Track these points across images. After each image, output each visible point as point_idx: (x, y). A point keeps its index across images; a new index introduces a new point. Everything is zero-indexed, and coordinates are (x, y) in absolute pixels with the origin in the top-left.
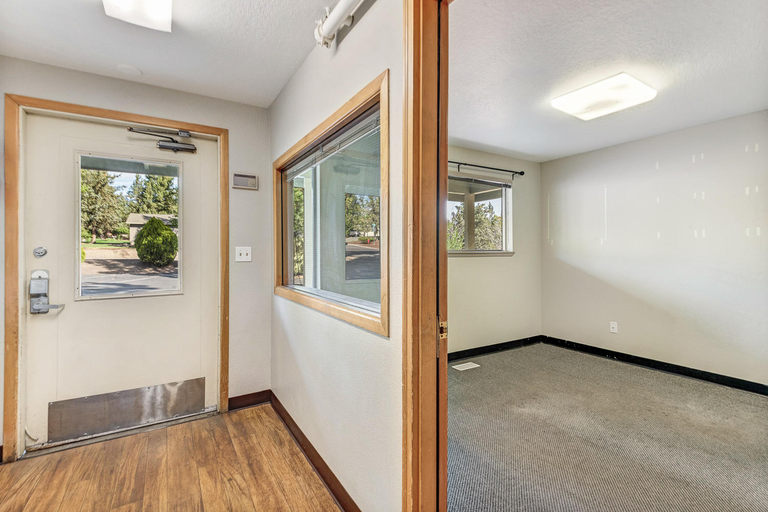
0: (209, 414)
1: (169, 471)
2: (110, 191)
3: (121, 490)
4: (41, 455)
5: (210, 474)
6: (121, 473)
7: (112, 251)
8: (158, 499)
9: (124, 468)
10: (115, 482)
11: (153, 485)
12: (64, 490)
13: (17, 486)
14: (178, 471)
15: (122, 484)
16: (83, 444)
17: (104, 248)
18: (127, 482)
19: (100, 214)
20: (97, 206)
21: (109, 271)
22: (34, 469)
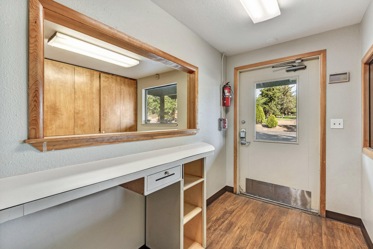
0: (313, 213)
1: (283, 229)
2: (290, 94)
3: (262, 225)
4: (243, 196)
5: (303, 244)
6: (264, 218)
7: (290, 121)
8: (275, 239)
9: (266, 217)
10: (261, 220)
11: (274, 231)
12: (245, 212)
13: (235, 203)
14: (287, 232)
15: (263, 223)
16: (256, 199)
17: (287, 120)
18: (265, 223)
19: (286, 105)
20: (284, 102)
21: (288, 130)
22: (240, 200)
